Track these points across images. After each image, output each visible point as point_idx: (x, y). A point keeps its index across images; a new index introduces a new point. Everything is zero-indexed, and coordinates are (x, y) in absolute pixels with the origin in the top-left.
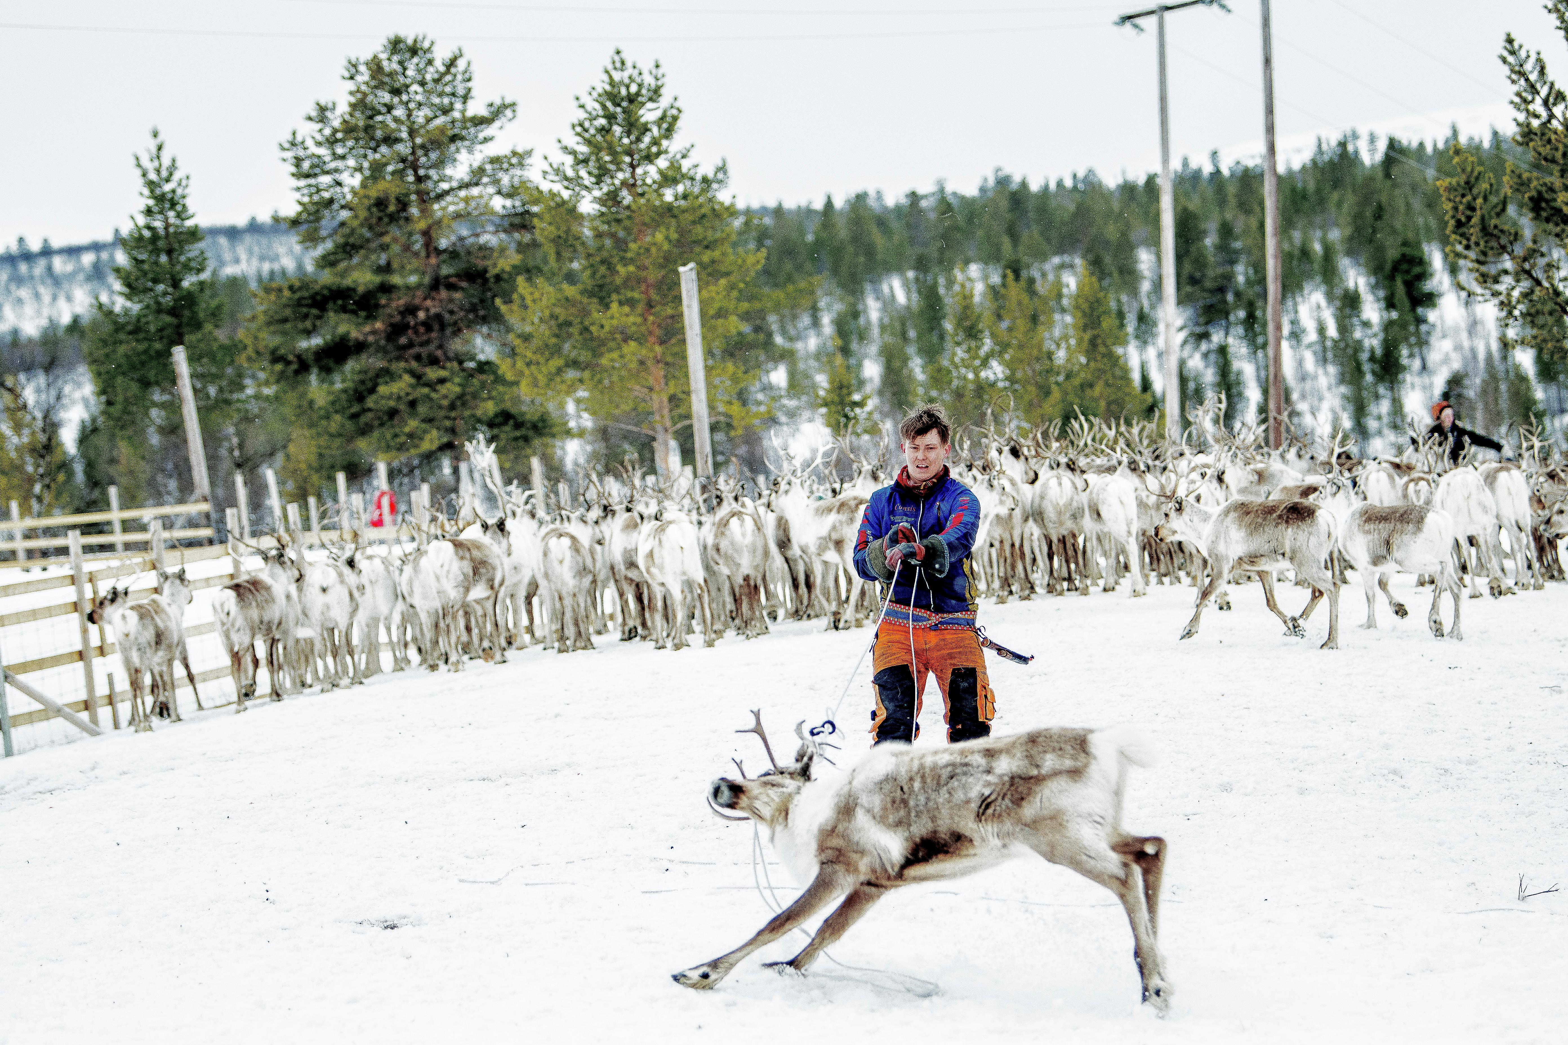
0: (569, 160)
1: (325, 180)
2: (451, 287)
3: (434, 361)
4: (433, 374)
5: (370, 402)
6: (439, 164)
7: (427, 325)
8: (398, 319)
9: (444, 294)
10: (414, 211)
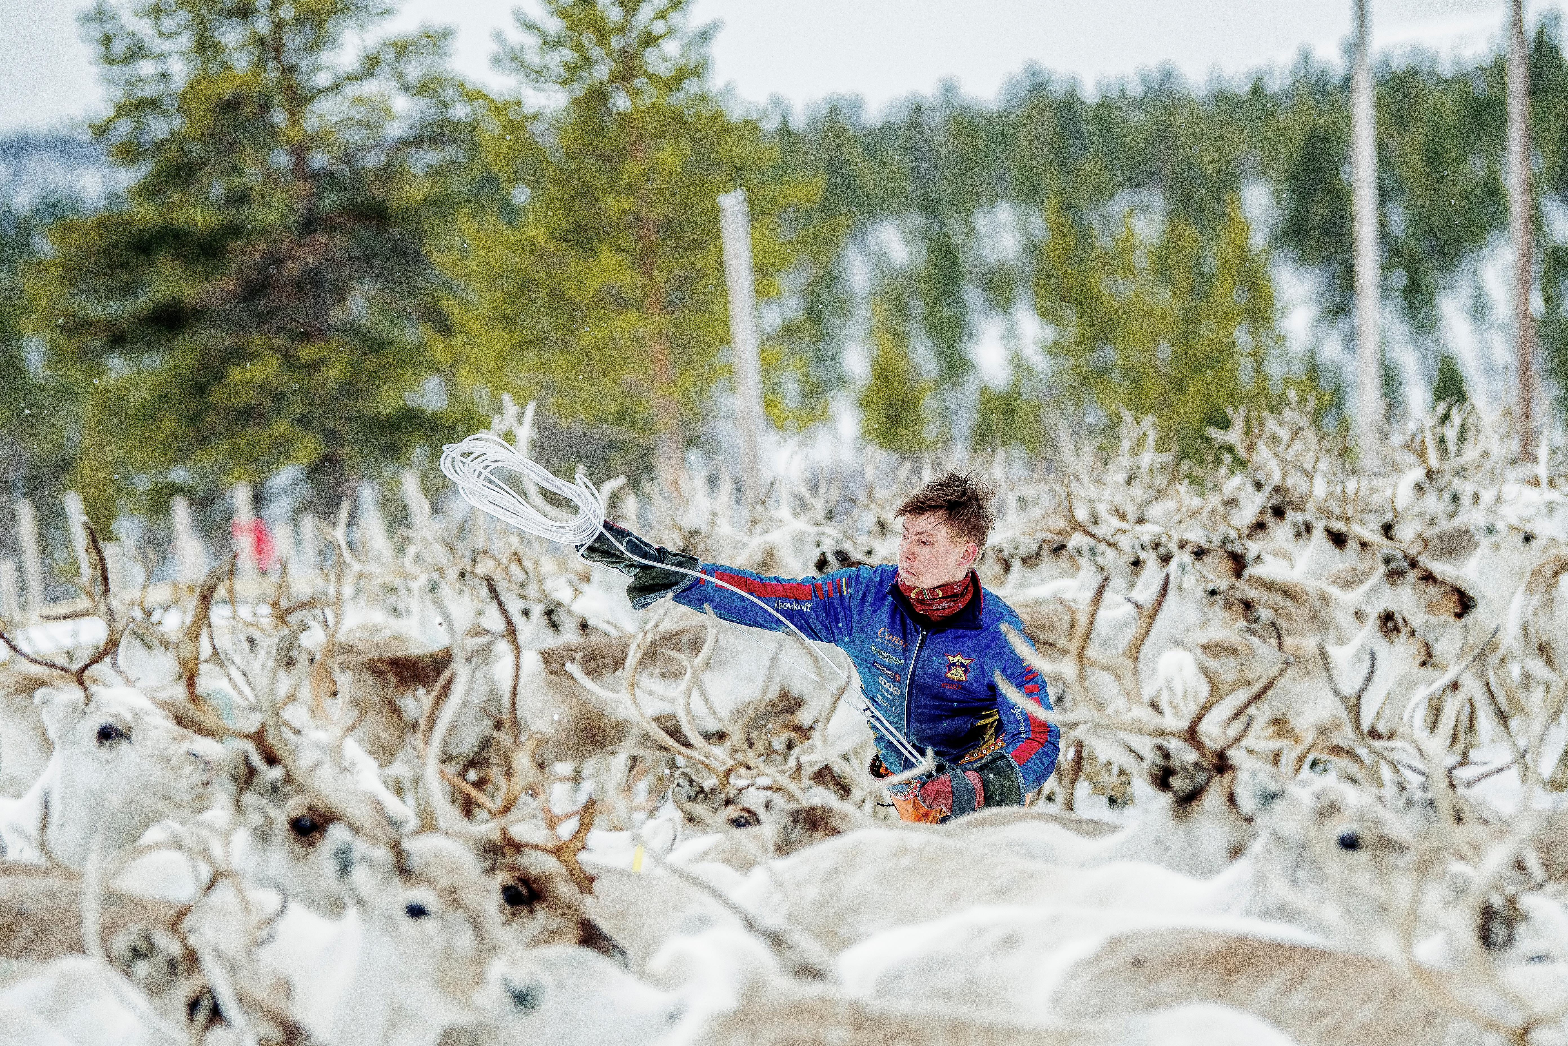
0: (531, 41)
1: (146, 68)
2: (334, 228)
3: (307, 336)
4: (307, 352)
5: (217, 395)
6: (315, 46)
7: (299, 284)
8: (254, 275)
9: (322, 239)
10: (279, 117)
